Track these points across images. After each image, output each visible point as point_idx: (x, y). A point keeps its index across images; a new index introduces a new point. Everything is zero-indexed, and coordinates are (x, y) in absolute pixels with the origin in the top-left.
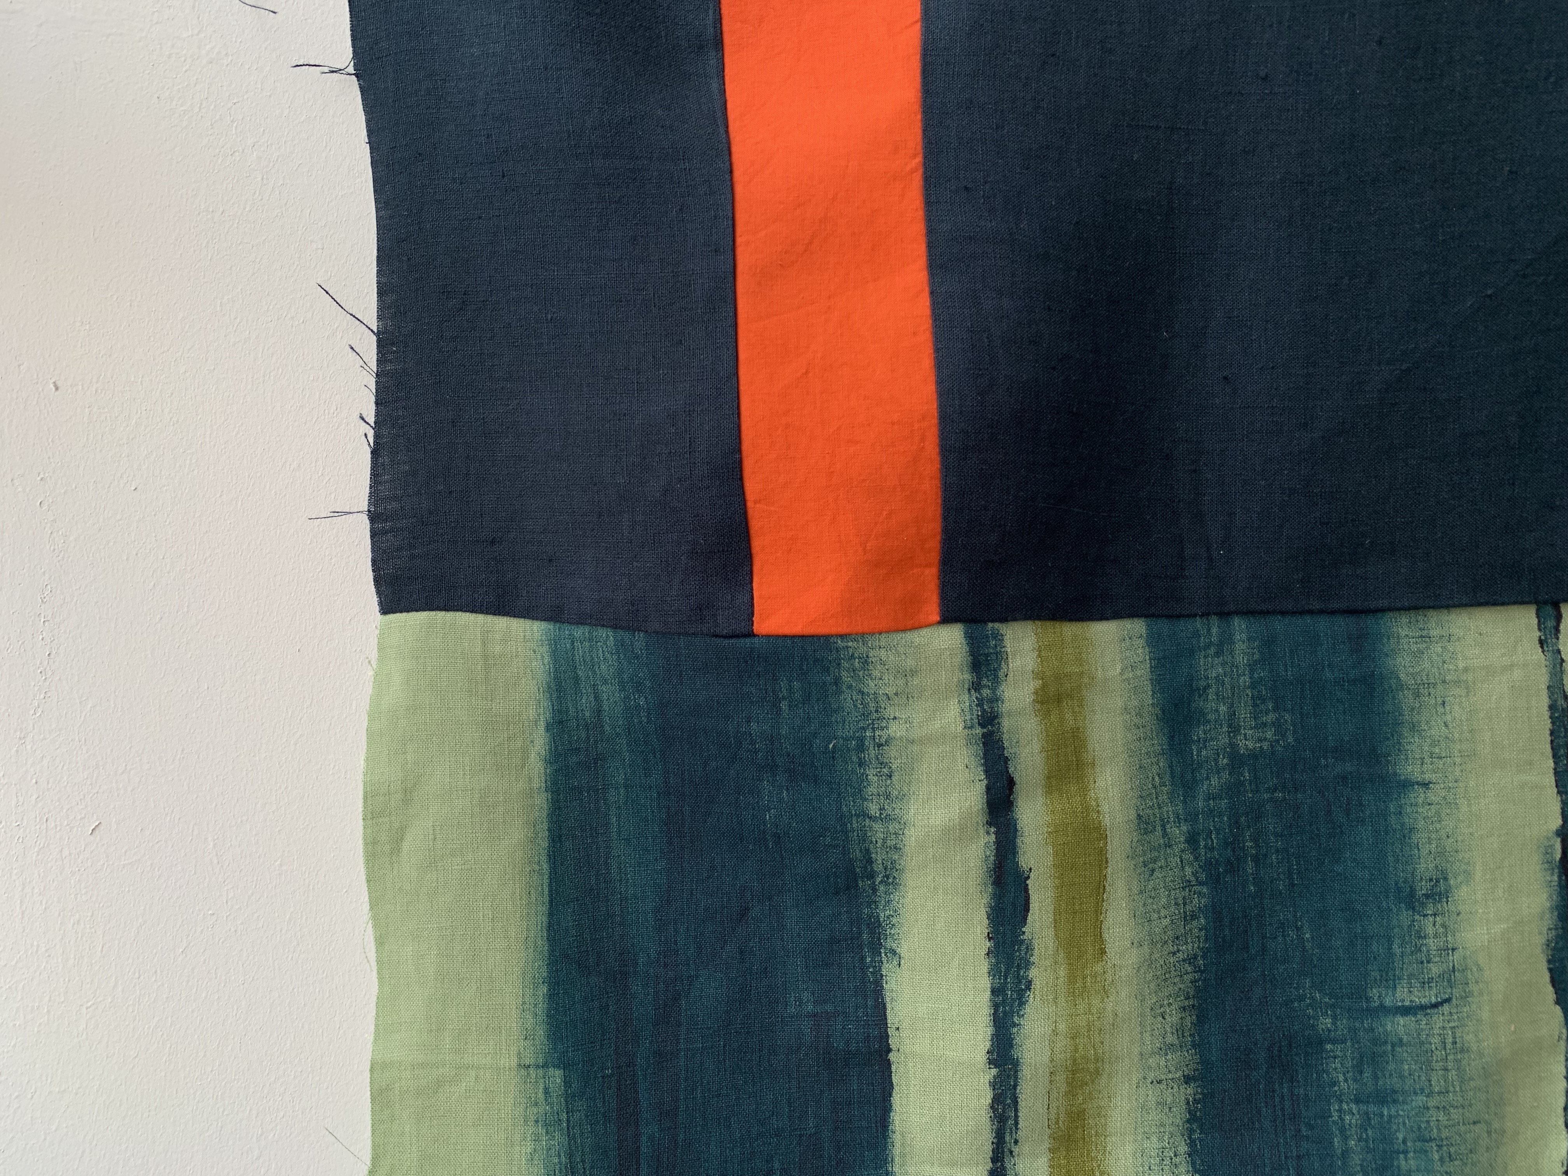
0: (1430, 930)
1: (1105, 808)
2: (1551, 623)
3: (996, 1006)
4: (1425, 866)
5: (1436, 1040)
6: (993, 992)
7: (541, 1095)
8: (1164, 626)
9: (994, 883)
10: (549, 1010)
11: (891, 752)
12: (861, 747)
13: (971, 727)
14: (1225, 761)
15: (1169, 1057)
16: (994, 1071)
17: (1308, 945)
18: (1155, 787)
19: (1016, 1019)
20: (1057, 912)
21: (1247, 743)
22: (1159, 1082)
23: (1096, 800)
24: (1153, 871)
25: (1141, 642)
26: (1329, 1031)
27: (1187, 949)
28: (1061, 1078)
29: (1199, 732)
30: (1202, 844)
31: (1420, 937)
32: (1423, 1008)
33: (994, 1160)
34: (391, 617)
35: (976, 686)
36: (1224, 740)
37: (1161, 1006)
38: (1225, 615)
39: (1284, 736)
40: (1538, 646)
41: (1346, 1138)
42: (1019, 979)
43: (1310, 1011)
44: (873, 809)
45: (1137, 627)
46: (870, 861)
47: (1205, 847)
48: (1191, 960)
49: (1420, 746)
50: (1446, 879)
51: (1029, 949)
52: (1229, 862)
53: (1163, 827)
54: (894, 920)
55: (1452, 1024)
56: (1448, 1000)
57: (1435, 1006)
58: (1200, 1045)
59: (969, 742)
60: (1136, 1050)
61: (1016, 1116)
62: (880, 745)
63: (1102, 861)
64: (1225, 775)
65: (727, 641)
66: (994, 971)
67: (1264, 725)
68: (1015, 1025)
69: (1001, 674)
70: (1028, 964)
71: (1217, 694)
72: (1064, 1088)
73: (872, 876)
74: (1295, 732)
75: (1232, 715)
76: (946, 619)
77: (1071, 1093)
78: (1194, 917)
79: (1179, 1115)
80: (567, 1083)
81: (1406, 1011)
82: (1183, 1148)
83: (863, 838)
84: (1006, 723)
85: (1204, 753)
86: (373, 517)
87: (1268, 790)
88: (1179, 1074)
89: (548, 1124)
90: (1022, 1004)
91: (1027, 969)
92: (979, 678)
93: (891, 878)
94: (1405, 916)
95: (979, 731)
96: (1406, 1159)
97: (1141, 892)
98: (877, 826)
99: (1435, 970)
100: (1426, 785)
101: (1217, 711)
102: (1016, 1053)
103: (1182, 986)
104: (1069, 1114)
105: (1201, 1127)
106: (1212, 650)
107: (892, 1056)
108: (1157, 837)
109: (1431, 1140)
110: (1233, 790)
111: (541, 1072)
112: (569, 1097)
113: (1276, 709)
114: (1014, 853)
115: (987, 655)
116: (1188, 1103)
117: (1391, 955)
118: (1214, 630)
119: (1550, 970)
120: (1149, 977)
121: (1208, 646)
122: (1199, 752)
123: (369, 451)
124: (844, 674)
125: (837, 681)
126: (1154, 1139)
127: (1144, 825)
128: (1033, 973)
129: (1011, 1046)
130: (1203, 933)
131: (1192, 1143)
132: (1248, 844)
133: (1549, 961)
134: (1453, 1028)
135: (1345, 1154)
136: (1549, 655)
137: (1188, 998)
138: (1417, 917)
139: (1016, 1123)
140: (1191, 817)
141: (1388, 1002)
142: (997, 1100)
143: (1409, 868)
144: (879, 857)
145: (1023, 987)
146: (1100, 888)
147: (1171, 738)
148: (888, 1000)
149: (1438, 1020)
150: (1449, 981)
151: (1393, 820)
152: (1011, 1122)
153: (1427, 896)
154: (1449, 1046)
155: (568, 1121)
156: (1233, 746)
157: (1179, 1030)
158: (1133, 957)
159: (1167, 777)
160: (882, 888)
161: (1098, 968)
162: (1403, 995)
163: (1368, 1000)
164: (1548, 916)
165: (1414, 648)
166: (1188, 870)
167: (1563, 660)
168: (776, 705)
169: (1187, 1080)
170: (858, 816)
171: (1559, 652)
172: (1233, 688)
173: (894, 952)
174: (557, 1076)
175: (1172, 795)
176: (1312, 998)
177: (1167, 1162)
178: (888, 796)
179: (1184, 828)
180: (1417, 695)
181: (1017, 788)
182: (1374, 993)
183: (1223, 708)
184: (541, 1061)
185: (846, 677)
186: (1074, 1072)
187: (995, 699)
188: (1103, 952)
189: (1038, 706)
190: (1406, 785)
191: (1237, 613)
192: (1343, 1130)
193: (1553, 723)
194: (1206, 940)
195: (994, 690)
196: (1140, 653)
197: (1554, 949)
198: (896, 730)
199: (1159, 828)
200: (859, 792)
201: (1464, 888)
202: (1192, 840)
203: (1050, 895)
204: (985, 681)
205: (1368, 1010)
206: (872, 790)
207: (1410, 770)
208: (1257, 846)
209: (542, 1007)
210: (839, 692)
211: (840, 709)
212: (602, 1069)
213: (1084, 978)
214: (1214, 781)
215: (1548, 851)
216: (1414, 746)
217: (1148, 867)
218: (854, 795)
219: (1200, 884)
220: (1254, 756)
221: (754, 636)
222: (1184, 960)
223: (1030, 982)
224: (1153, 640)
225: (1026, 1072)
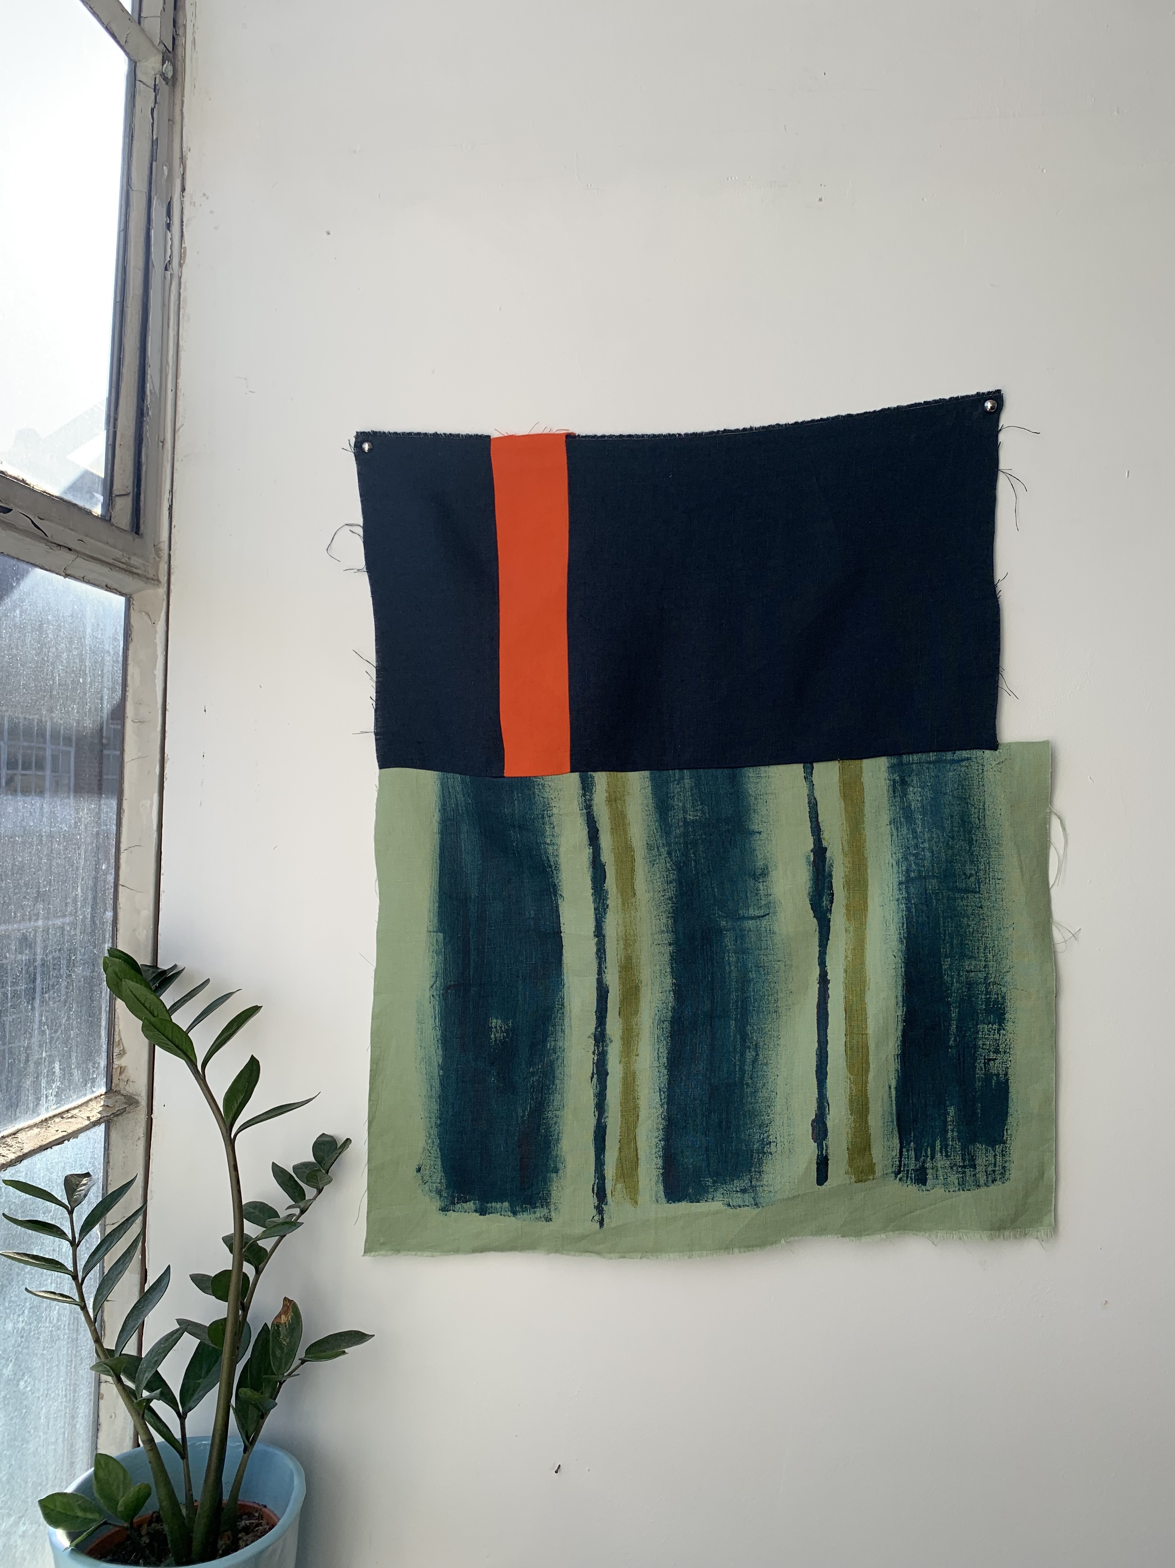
0: (761, 888)
1: (633, 840)
2: (809, 770)
3: (596, 914)
4: (760, 864)
5: (763, 929)
6: (595, 909)
7: (435, 943)
8: (657, 773)
9: (593, 868)
10: (439, 912)
11: (554, 819)
12: (543, 817)
13: (582, 810)
14: (682, 824)
15: (662, 935)
16: (596, 939)
17: (716, 894)
18: (654, 833)
19: (603, 920)
20: (617, 879)
21: (690, 817)
22: (659, 945)
23: (631, 837)
24: (654, 864)
25: (648, 779)
26: (725, 926)
27: (668, 895)
28: (621, 943)
29: (671, 813)
30: (673, 855)
31: (757, 890)
32: (759, 917)
33: (598, 975)
34: (383, 770)
35: (584, 795)
36: (681, 816)
37: (659, 916)
38: (681, 769)
39: (705, 814)
40: (804, 779)
41: (730, 967)
42: (604, 904)
43: (718, 919)
44: (548, 841)
45: (647, 773)
46: (549, 861)
47: (675, 856)
48: (670, 899)
49: (757, 818)
50: (767, 868)
51: (607, 892)
52: (684, 862)
53: (658, 848)
54: (560, 884)
55: (769, 923)
56: (768, 914)
57: (762, 916)
58: (675, 932)
59: (582, 815)
60: (650, 932)
61: (605, 957)
62: (550, 817)
63: (633, 860)
64: (682, 829)
65: (495, 779)
66: (595, 901)
67: (697, 810)
68: (603, 922)
69: (593, 791)
70: (607, 899)
71: (678, 799)
72: (622, 946)
73: (551, 867)
74: (709, 813)
75: (684, 807)
76: (573, 770)
77: (625, 949)
78: (671, 882)
79: (667, 957)
80: (444, 939)
81: (752, 918)
82: (669, 970)
83: (546, 852)
84: (595, 808)
85: (673, 821)
86: (376, 734)
87: (699, 835)
88: (667, 942)
89: (438, 953)
90: (605, 914)
91: (607, 900)
92: (585, 792)
93: (557, 869)
94: (752, 882)
95: (585, 811)
96: (752, 974)
97: (649, 872)
98: (550, 847)
99: (763, 902)
100: (760, 833)
101: (678, 805)
102: (604, 932)
103: (667, 909)
104: (625, 957)
105: (676, 962)
106: (676, 782)
107: (562, 935)
108: (655, 852)
109: (761, 967)
110: (685, 835)
111: (435, 934)
112: (445, 944)
113: (701, 804)
114: (600, 856)
115: (588, 784)
116: (670, 953)
117: (747, 897)
118: (677, 775)
119: (811, 904)
120: (653, 904)
121: (674, 781)
122: (672, 820)
123: (374, 710)
124: (536, 790)
125: (534, 793)
126: (658, 967)
127: (650, 847)
128: (608, 902)
129: (602, 929)
130: (675, 889)
131: (672, 968)
132: (692, 855)
133: (810, 901)
134: (769, 925)
135: (730, 972)
136: (808, 783)
137: (669, 913)
138: (756, 882)
139: (605, 960)
140: (669, 844)
141: (746, 915)
142: (598, 950)
143: (753, 864)
144: (552, 859)
145: (605, 907)
146: (633, 870)
147: (661, 815)
148: (561, 913)
149: (764, 922)
150: (768, 907)
151: (747, 846)
152: (603, 959)
153: (760, 875)
154: (768, 931)
155: (444, 952)
156: (685, 818)
157: (667, 926)
158: (647, 896)
159: (659, 830)
160: (555, 872)
161: (633, 900)
162: (752, 912)
163: (739, 914)
164: (808, 883)
165: (755, 781)
166: (668, 865)
167: (813, 785)
168: (513, 802)
169: (670, 944)
170: (543, 844)
171: (812, 781)
172: (684, 796)
173: (561, 895)
174: (441, 935)
175: (661, 836)
176: (718, 914)
177: (663, 975)
178: (553, 836)
179: (666, 849)
180: (756, 799)
181: (600, 832)
182: (741, 912)
183: (681, 804)
184: (435, 930)
185: (537, 792)
186: (626, 940)
187: (591, 800)
188: (635, 894)
189: (607, 803)
190: (753, 833)
191: (686, 769)
192: (729, 964)
193: (810, 809)
194: (676, 892)
195: (590, 796)
196: (648, 783)
197: (812, 896)
198: (555, 811)
199: (656, 849)
200: (543, 834)
201: (774, 872)
202: (669, 853)
203: (614, 871)
204: (587, 793)
205: (739, 918)
206: (548, 833)
207: (755, 827)
208: (695, 856)
209: (436, 909)
210: (534, 798)
211: (535, 803)
212: (457, 935)
213: (628, 904)
214: (678, 831)
215: (808, 858)
216: (756, 818)
217: (653, 863)
218: (541, 836)
219: (673, 870)
220: (693, 822)
221: (504, 777)
222: (667, 899)
223: (608, 905)
224: (653, 779)
225: (607, 939)
